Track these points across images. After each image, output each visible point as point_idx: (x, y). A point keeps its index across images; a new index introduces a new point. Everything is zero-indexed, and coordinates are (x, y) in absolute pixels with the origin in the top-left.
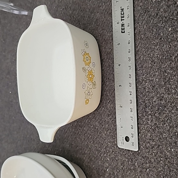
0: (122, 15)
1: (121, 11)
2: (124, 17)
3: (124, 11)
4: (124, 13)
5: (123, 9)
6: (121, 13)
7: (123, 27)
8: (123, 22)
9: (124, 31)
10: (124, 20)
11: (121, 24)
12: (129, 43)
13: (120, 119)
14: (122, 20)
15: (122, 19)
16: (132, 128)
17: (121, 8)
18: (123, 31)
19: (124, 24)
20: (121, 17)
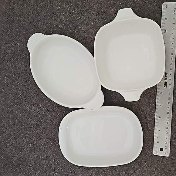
10: (167, 80)
18: (165, 87)
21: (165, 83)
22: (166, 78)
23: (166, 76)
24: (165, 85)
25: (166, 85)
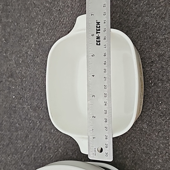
0: (98, 28)
1: (97, 24)
2: (100, 30)
3: (100, 24)
4: (100, 26)
5: (100, 23)
6: (97, 26)
7: (99, 40)
8: (98, 35)
9: (100, 44)
10: (100, 33)
11: (97, 37)
12: (105, 55)
13: (93, 129)
14: (97, 33)
15: (98, 31)
16: (106, 139)
17: (96, 21)
18: (98, 44)
19: (100, 37)
20: (97, 30)
21: (98, 38)
22: (98, 30)
23: (98, 26)
24: (98, 42)
25: (100, 41)
